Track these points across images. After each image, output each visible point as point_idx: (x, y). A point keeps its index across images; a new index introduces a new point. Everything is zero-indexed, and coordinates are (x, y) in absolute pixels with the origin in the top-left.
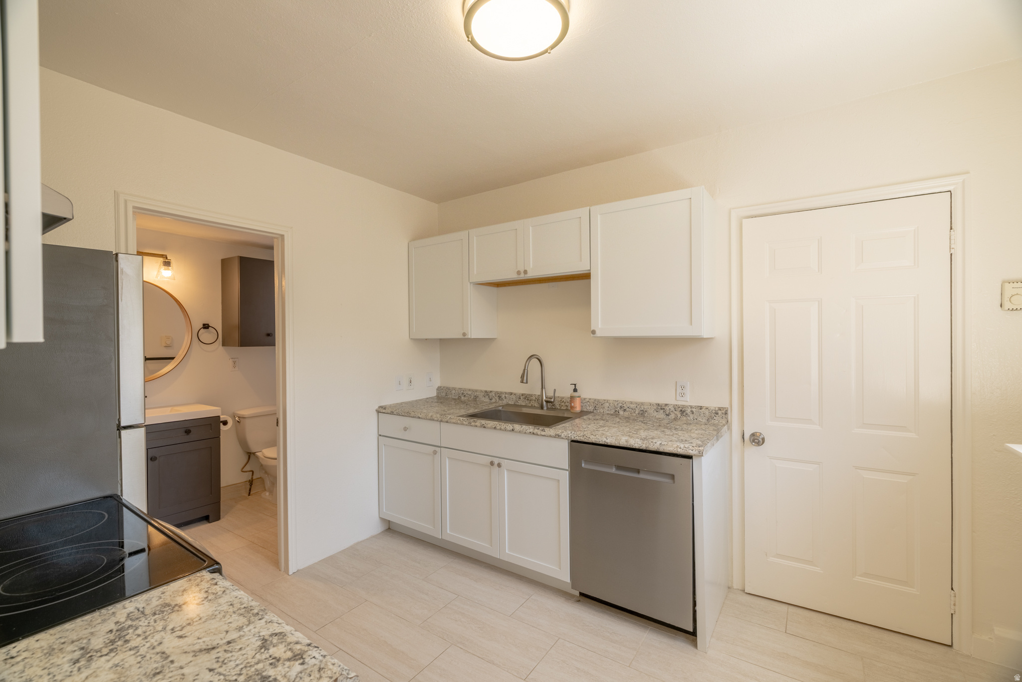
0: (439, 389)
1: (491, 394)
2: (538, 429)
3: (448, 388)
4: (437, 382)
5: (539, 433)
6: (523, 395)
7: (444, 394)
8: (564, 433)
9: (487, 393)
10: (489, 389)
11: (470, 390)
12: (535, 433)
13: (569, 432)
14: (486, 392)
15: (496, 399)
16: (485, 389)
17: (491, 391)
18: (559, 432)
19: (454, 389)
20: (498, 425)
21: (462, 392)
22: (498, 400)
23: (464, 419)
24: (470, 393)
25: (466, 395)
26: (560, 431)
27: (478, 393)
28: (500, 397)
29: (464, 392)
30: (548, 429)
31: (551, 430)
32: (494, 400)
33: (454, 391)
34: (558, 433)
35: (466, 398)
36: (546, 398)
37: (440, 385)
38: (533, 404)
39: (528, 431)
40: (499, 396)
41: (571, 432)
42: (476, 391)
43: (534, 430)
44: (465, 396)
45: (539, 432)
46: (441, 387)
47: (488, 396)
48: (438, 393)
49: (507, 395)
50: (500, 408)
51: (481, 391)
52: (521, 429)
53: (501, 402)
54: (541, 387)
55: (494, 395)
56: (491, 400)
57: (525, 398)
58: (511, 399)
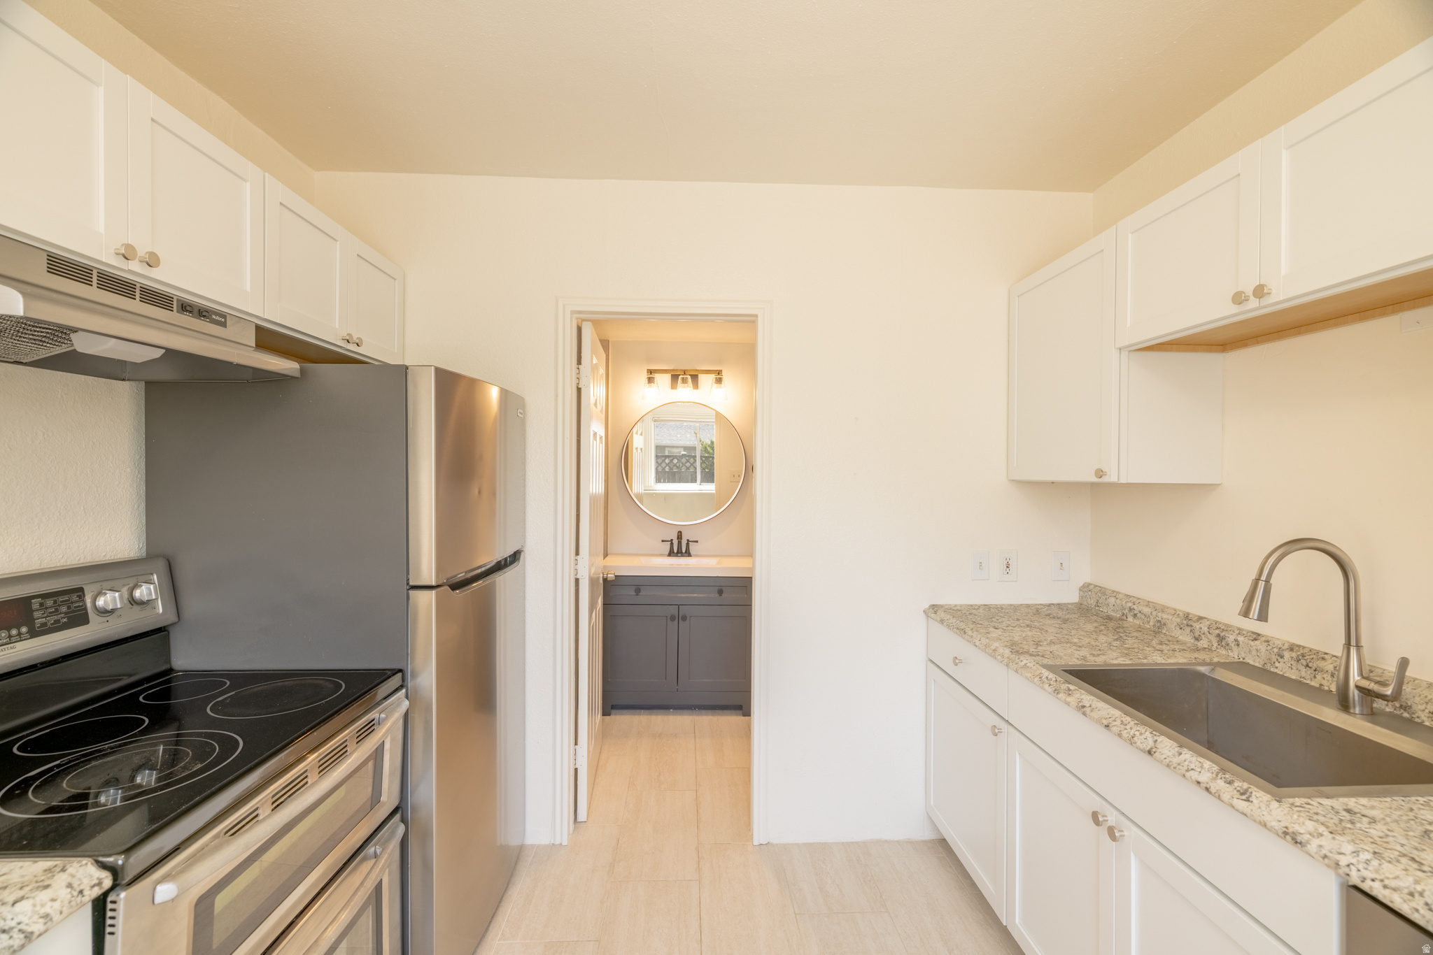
0: (1086, 588)
1: (1197, 626)
2: (1230, 783)
3: (1102, 591)
4: (1082, 572)
5: (1226, 797)
6: (1291, 650)
7: (1092, 602)
8: (1322, 841)
9: (1188, 620)
10: (1196, 611)
11: (1148, 603)
12: (1213, 790)
13: (1348, 848)
14: (1187, 616)
15: (1210, 641)
16: (1188, 610)
17: (1200, 618)
18: (1304, 827)
19: (1115, 594)
20: (1118, 722)
21: (1130, 604)
22: (1215, 645)
23: (1051, 676)
24: (1146, 610)
25: (1139, 615)
26: (1310, 825)
27: (1165, 616)
28: (1221, 639)
29: (1135, 607)
30: (1268, 797)
31: (1275, 804)
32: (1203, 643)
33: (1112, 600)
34: (1297, 828)
35: (1137, 622)
36: (1361, 673)
37: (1089, 581)
38: (1325, 683)
39: (1194, 775)
40: (1218, 635)
41: (1356, 853)
42: (1163, 609)
43: (1214, 779)
44: (1135, 616)
45: (1228, 792)
46: (1090, 584)
47: (1188, 629)
48: (1081, 597)
49: (1241, 639)
50: (1202, 669)
51: (1175, 613)
52: (1176, 760)
53: (1224, 652)
54: (1343, 641)
55: (1205, 629)
56: (1197, 639)
57: (1298, 661)
58: (1254, 653)
